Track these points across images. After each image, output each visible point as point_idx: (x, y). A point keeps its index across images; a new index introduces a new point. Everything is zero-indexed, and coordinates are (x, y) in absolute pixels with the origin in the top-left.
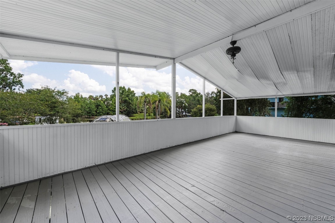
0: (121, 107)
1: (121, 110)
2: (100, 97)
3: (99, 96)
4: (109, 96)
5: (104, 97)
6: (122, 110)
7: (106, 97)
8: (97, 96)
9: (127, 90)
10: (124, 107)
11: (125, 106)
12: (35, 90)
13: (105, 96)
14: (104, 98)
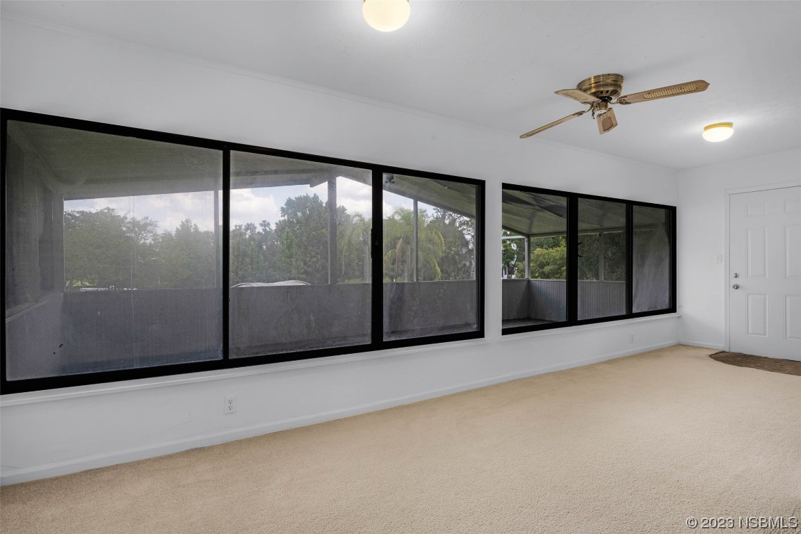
0: (308, 259)
1: (306, 267)
2: (247, 229)
3: (243, 227)
4: (273, 227)
5: (259, 229)
6: (309, 266)
7: (265, 230)
8: (240, 226)
9: (324, 205)
10: (315, 259)
11: (318, 254)
12: (77, 215)
13: (261, 225)
14: (259, 233)
